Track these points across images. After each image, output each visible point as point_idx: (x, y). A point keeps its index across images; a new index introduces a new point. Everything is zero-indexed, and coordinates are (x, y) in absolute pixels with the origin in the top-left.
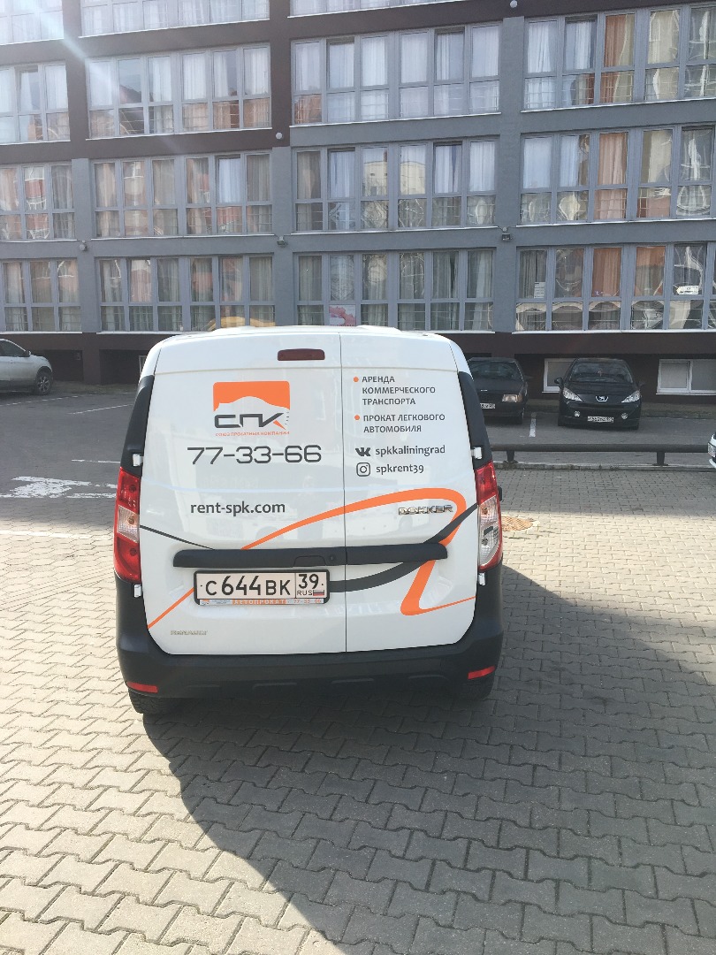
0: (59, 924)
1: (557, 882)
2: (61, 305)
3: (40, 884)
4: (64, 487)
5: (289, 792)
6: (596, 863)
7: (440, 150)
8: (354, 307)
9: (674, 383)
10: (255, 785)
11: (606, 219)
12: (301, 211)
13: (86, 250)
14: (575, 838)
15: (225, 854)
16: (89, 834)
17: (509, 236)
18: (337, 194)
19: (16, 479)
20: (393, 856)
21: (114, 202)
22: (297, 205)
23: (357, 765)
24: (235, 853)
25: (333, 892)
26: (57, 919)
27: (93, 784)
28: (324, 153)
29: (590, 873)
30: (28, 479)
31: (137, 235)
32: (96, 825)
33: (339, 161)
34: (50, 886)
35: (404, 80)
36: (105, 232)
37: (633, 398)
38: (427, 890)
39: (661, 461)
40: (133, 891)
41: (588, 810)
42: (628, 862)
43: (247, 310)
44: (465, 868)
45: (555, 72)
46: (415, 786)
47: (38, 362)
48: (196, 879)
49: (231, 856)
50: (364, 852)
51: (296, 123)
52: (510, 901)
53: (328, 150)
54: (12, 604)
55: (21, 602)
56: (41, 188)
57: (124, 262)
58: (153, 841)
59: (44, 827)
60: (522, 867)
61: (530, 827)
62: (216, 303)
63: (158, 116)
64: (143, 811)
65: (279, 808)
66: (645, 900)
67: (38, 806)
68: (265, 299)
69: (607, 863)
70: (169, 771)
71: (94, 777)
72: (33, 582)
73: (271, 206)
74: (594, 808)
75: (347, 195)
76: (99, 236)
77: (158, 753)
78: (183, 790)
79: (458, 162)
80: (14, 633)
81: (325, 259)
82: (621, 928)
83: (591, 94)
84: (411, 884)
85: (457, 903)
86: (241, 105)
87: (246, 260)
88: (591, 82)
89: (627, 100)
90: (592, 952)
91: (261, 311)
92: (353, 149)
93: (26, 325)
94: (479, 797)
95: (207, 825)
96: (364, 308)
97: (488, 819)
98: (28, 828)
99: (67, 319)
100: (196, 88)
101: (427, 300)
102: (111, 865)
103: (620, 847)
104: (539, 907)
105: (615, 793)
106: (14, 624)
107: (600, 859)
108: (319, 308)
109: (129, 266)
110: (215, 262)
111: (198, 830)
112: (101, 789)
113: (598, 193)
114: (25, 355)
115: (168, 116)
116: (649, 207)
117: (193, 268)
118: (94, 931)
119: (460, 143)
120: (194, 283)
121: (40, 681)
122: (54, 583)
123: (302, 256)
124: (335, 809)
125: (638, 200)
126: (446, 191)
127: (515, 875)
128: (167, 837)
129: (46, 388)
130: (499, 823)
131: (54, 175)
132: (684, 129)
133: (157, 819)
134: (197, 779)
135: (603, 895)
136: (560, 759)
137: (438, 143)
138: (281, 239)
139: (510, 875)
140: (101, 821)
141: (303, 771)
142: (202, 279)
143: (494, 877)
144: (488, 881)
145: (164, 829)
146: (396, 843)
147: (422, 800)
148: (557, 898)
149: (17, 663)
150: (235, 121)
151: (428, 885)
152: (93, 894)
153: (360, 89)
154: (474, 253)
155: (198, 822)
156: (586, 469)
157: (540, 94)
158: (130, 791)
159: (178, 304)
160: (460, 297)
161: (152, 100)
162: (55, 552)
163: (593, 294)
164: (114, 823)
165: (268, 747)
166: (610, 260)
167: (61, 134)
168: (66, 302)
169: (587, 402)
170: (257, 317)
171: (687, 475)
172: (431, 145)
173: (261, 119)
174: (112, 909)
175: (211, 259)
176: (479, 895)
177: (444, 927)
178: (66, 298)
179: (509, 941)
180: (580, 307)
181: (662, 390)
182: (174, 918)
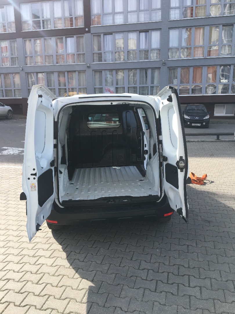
0: (28, 307)
1: (200, 287)
2: (15, 88)
3: (20, 292)
4: (19, 151)
5: (105, 256)
6: (213, 280)
7: (141, 34)
8: (113, 88)
9: (220, 112)
10: (92, 254)
11: (197, 57)
12: (95, 55)
13: (22, 70)
14: (205, 271)
15: (84, 280)
16: (36, 273)
17: (165, 63)
18: (107, 49)
19: (2, 148)
20: (143, 279)
21: (31, 53)
22: (93, 53)
23: (127, 247)
24: (87, 279)
25: (123, 293)
26: (27, 305)
27: (36, 255)
28: (102, 35)
29: (211, 284)
30: (6, 148)
31: (39, 64)
32: (38, 270)
33: (107, 39)
34: (23, 293)
35: (129, 10)
36: (28, 63)
37: (207, 117)
38: (155, 291)
39: (218, 138)
40: (52, 294)
41: (208, 261)
42: (224, 280)
43: (78, 89)
44: (168, 283)
45: (180, 6)
46: (148, 254)
47: (8, 108)
48: (75, 289)
49: (86, 280)
50: (132, 278)
51: (92, 25)
52: (185, 295)
53: (104, 34)
54: (3, 191)
55: (6, 191)
56: (7, 49)
57: (35, 74)
58: (59, 276)
59: (20, 271)
60: (188, 282)
61: (189, 267)
62: (67, 87)
63: (45, 23)
64: (54, 265)
65: (101, 263)
66: (231, 293)
67: (17, 263)
68: (84, 86)
69: (217, 280)
70: (62, 250)
71: (36, 253)
72: (10, 184)
73: (84, 54)
74: (210, 260)
75: (110, 50)
76: (27, 65)
77: (58, 243)
78: (67, 257)
79: (147, 38)
80: (5, 201)
81: (103, 72)
82: (224, 304)
83: (192, 14)
84: (150, 290)
85: (166, 296)
86: (74, 19)
87: (77, 73)
88: (192, 10)
89: (204, 16)
90: (215, 313)
91: (82, 90)
92: (112, 34)
93: (3, 96)
94: (170, 257)
95: (77, 269)
96: (117, 88)
97: (174, 265)
98: (14, 271)
99: (17, 93)
100: (58, 13)
101: (138, 85)
102: (44, 284)
103: (220, 274)
104: (195, 297)
105: (217, 255)
106: (5, 198)
107: (214, 278)
108: (101, 88)
109: (37, 75)
110: (66, 73)
111: (73, 271)
112: (39, 257)
113: (195, 48)
114: (3, 106)
115: (49, 23)
116: (211, 53)
117: (59, 76)
118: (40, 309)
119: (148, 32)
120: (59, 81)
121: (15, 218)
122: (18, 184)
123: (95, 71)
124: (121, 262)
125: (208, 51)
126: (144, 48)
127: (185, 285)
128: (63, 274)
129: (10, 117)
130: (178, 266)
131: (11, 44)
132: (223, 26)
133: (60, 267)
134: (72, 253)
135: (217, 292)
136: (196, 243)
137: (141, 31)
138: (88, 65)
139: (184, 285)
140: (40, 269)
141: (108, 249)
142: (62, 79)
143: (178, 286)
144: (176, 288)
145: (62, 271)
146: (143, 274)
147: (151, 259)
148: (201, 293)
149: (7, 212)
150: (72, 24)
151: (156, 289)
152: (38, 295)
153: (114, 13)
154: (153, 69)
155: (73, 268)
156: (193, 141)
157: (175, 14)
158: (49, 257)
159: (54, 88)
160: (149, 84)
161: (43, 18)
162: (17, 173)
163: (193, 83)
164: (44, 269)
165: (96, 240)
166: (199, 71)
167: (13, 30)
168: (16, 88)
169: (192, 119)
170: (81, 92)
171: (227, 143)
172: (138, 32)
173: (80, 24)
174: (46, 301)
175: (65, 73)
176: (174, 293)
177: (163, 305)
178: (16, 86)
179: (186, 310)
180: (189, 87)
181: (216, 114)
182: (68, 304)
